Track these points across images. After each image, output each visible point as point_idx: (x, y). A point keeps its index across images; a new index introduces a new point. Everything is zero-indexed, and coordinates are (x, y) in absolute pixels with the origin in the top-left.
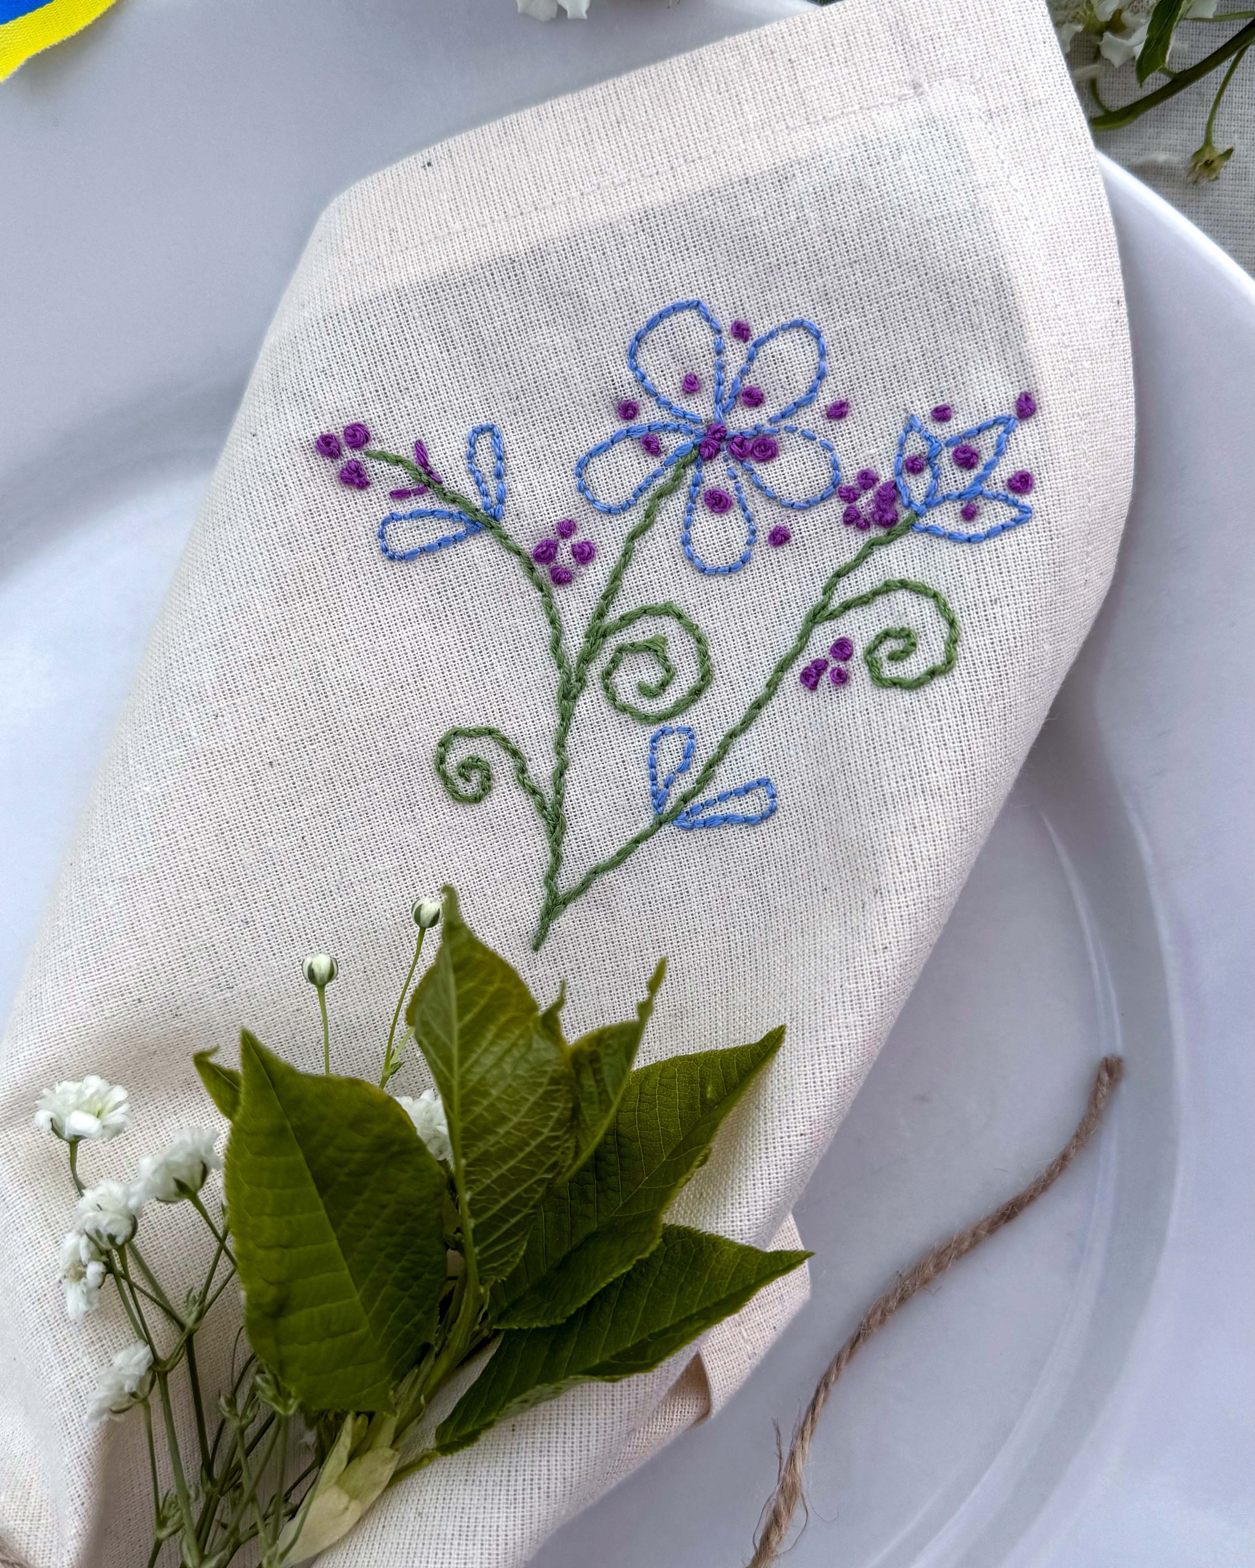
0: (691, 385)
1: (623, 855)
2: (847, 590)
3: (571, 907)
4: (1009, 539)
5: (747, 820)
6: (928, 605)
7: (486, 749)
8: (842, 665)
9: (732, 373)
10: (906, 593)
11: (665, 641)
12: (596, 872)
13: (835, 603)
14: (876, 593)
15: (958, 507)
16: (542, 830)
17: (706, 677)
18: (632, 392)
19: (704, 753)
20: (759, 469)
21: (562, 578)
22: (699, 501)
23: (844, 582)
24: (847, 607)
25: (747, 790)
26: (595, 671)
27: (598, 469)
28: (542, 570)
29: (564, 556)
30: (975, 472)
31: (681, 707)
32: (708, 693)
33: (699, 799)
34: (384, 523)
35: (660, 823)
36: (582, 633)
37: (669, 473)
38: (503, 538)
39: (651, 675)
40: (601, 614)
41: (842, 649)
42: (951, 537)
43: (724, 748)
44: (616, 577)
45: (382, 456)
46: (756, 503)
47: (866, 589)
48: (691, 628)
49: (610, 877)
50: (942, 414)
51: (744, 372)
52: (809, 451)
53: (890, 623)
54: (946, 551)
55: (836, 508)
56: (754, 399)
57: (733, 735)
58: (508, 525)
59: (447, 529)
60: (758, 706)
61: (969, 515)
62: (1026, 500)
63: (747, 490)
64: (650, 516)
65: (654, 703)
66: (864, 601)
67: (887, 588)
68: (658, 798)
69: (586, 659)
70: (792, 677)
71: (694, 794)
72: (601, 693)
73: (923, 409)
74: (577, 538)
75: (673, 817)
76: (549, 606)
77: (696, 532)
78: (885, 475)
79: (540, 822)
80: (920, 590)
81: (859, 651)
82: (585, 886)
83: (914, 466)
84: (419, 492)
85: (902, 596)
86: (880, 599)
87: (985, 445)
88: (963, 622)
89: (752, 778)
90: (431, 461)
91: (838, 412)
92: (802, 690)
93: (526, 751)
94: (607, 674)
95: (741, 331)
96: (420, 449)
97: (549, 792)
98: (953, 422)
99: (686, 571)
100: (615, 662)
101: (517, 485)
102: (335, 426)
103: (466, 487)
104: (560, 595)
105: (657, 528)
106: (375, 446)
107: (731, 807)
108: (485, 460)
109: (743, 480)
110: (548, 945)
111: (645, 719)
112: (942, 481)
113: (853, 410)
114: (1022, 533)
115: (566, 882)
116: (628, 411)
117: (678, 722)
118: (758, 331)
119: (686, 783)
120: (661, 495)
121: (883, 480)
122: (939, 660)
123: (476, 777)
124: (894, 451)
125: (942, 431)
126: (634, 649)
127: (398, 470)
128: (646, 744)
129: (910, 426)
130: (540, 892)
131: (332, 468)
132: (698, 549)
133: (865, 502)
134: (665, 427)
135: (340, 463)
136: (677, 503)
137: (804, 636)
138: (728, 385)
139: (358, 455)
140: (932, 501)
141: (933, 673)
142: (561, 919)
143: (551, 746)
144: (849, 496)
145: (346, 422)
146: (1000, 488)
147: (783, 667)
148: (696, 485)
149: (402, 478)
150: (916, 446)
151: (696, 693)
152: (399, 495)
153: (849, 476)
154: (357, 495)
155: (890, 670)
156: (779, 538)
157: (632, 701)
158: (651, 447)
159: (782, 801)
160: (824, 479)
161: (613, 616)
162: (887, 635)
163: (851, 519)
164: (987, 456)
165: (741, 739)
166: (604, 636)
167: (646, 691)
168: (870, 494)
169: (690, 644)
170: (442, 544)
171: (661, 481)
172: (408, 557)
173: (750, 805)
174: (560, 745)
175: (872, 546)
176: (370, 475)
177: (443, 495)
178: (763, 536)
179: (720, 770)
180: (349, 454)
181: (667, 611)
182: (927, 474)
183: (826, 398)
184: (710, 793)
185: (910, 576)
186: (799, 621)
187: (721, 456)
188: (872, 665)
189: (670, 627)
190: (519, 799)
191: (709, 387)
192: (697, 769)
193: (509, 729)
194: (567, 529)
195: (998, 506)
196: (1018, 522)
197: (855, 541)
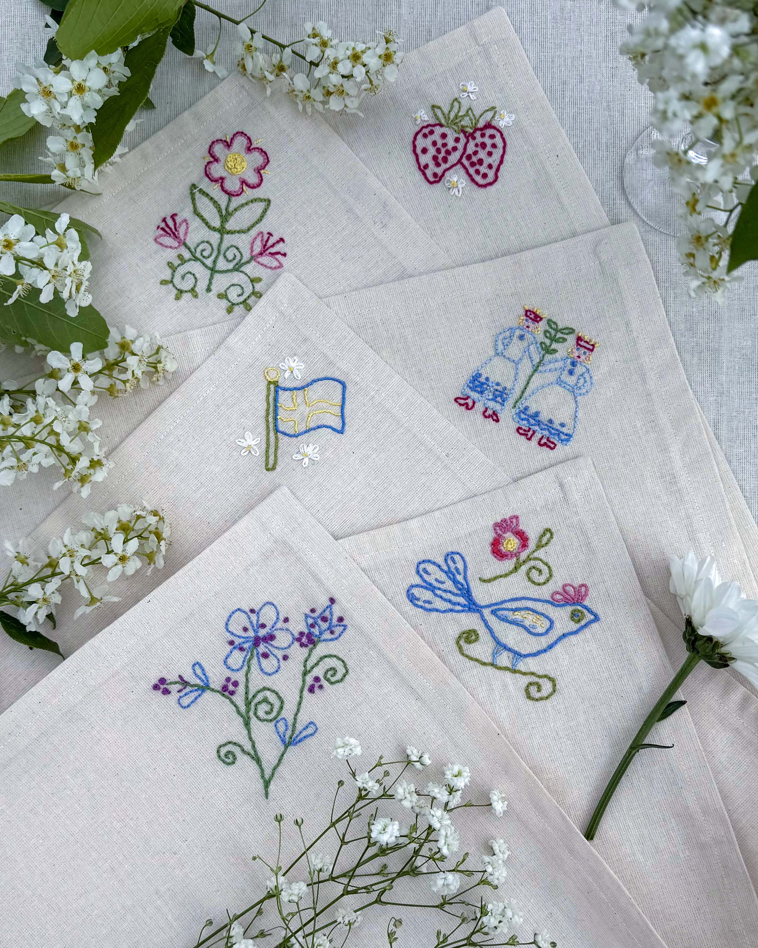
0: (245, 629)
1: (280, 760)
2: (309, 664)
3: (272, 782)
4: (345, 635)
5: (311, 735)
6: (335, 659)
7: (230, 748)
8: (319, 683)
9: (255, 622)
10: (327, 658)
11: (267, 697)
12: (275, 769)
13: (308, 668)
14: (319, 662)
15: (329, 632)
16: (255, 764)
17: (282, 702)
18: (231, 638)
19: (290, 722)
20: (273, 643)
21: (232, 693)
22: (261, 658)
23: (308, 662)
24: (312, 668)
25: (307, 727)
26: (251, 714)
27: (230, 661)
28: (226, 693)
29: (231, 688)
30: (328, 622)
31: (279, 713)
32: (284, 706)
33: (295, 736)
34: (179, 700)
35: (286, 748)
36: (244, 705)
37: (249, 654)
38: (213, 690)
39: (267, 708)
40: (247, 698)
41: (317, 679)
42: (331, 640)
43: (295, 719)
44: (247, 687)
45: (171, 683)
46: (276, 652)
47: (315, 661)
48: (274, 691)
49: (280, 769)
50: (313, 611)
51: (258, 621)
52: (284, 633)
53: (327, 667)
54: (332, 644)
55: (297, 644)
56: (263, 626)
57: (296, 715)
58: (212, 686)
59: (196, 694)
60: (300, 704)
61: (332, 632)
62: (344, 623)
63: (272, 649)
64: (249, 667)
65: (271, 715)
66: (317, 664)
67: (322, 659)
68: (283, 741)
69: (248, 712)
70: (306, 692)
71: (293, 734)
72: (256, 719)
73: (308, 611)
74: (232, 680)
75: (290, 744)
76: (232, 702)
77: (263, 666)
78: (306, 631)
79: (254, 762)
80: (330, 656)
81: (322, 678)
82: (273, 774)
83: (312, 626)
84: (185, 688)
85: (326, 660)
86: (320, 663)
87: (327, 614)
88: (345, 660)
89: (307, 723)
90: (185, 679)
91: (286, 620)
92: (310, 695)
93: (242, 744)
94: (255, 714)
95: (252, 611)
96: (180, 677)
97: (252, 752)
98: (317, 612)
99: (265, 677)
100: (256, 709)
101: (209, 674)
102: (155, 681)
103: (198, 682)
104: (234, 698)
105: (252, 669)
106: (168, 681)
107: (304, 733)
108: (199, 671)
109: (270, 647)
110: (269, 796)
111: (271, 721)
112: (321, 627)
113: (290, 618)
114: (347, 632)
115: (267, 777)
116: (231, 643)
117: (280, 717)
118: (256, 609)
119: (289, 733)
120: (250, 660)
121: (306, 633)
122: (344, 671)
123: (230, 756)
124: (305, 624)
125: (315, 615)
126: (259, 703)
127: (177, 685)
128: (274, 728)
129: (307, 616)
130: (261, 781)
131: (159, 692)
132: (266, 670)
133: (304, 640)
134: (244, 643)
135: (161, 690)
136: (254, 661)
137: (304, 681)
138: (255, 626)
139: (165, 686)
140: (321, 633)
141: (344, 676)
142: (270, 787)
143: (248, 739)
144: (299, 640)
145: (158, 678)
146: (336, 623)
147: (302, 691)
148: (258, 654)
149: (179, 687)
150: (310, 621)
151: (281, 708)
152: (179, 691)
153: (297, 635)
154: (169, 695)
155: (333, 679)
156: (285, 658)
157: (265, 718)
158: (242, 649)
159: (318, 725)
160: (291, 639)
161: (250, 697)
162: (328, 671)
163: (302, 645)
164: (329, 617)
165: (299, 714)
166: (250, 703)
167: (267, 713)
168: (305, 637)
169: (274, 695)
170: (196, 699)
171: (248, 657)
172: (189, 706)
173: (310, 731)
174: (250, 739)
175: (311, 651)
176: (170, 689)
177: (192, 686)
178: (281, 660)
179: (297, 725)
180: (162, 687)
181: (265, 689)
182: (317, 627)
183: (282, 618)
184: (297, 732)
185: (325, 654)
186: (301, 677)
187: (261, 644)
188: (328, 680)
189: (268, 694)
190: (246, 758)
191: (250, 628)
192: (290, 728)
193: (235, 740)
194: (228, 680)
195: (338, 627)
196: (344, 629)
197: (305, 650)
